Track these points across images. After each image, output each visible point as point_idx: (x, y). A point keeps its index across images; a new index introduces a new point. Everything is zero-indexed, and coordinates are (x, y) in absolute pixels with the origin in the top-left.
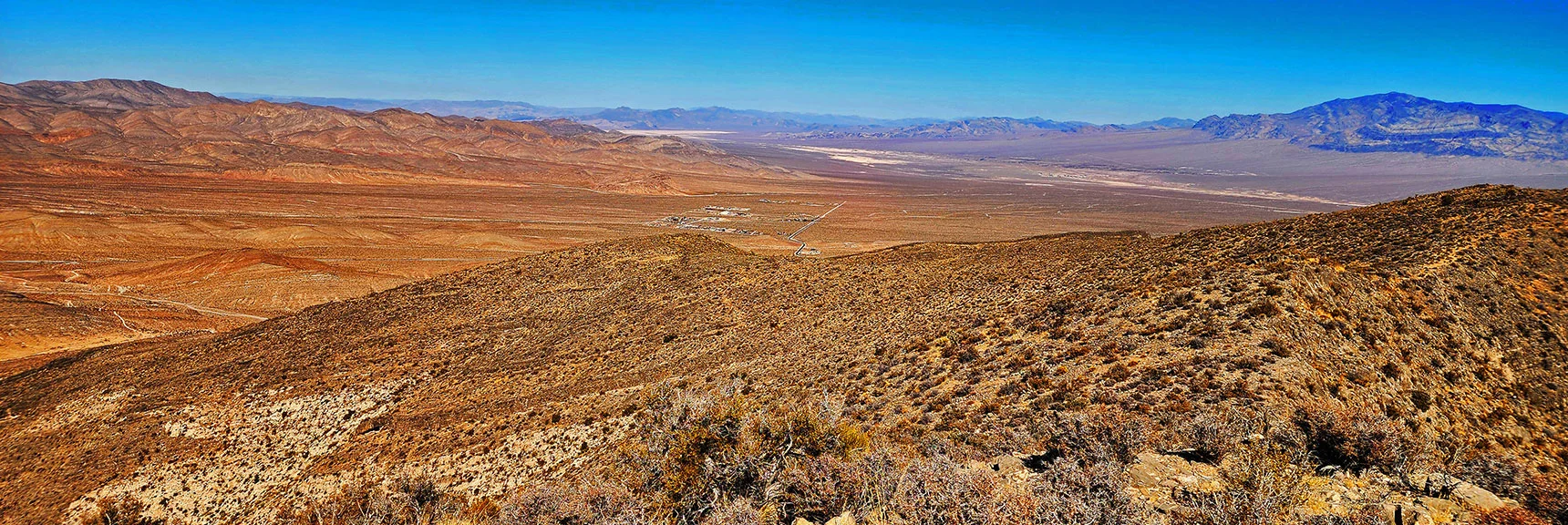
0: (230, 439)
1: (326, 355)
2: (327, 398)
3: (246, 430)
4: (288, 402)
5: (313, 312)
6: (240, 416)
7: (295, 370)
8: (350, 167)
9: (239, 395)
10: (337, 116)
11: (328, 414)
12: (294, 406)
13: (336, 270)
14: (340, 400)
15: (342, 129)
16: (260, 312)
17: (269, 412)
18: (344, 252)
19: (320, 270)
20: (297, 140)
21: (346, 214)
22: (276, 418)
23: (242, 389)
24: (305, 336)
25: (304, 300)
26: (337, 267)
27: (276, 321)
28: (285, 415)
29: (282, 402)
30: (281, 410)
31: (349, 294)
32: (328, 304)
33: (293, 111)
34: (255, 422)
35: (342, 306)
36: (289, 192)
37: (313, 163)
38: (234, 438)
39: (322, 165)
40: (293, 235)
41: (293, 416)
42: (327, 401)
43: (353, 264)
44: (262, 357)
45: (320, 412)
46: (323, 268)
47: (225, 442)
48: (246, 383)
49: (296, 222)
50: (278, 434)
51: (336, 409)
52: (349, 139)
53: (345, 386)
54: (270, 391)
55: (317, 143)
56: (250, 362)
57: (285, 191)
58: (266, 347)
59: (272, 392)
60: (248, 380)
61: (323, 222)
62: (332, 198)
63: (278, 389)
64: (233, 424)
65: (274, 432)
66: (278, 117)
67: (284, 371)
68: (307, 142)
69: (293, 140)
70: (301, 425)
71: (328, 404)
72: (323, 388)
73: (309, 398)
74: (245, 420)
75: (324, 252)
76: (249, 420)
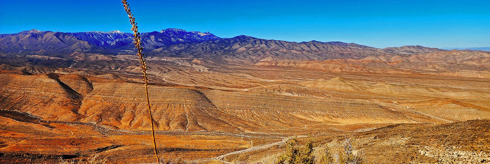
0: (439, 159)
1: (474, 138)
2: (475, 153)
3: (445, 158)
4: (460, 152)
5: (471, 122)
6: (443, 153)
7: (463, 141)
8: (487, 72)
9: (443, 146)
10: (482, 54)
11: (475, 159)
12: (462, 153)
13: (479, 108)
14: (480, 155)
15: (484, 58)
16: (450, 120)
17: (453, 153)
18: (483, 102)
19: (473, 108)
20: (466, 62)
21: (484, 89)
22: (455, 156)
23: (444, 144)
24: (467, 130)
25: (466, 118)
26: (480, 107)
27: (457, 123)
28: (458, 156)
29: (458, 151)
30: (457, 154)
31: (484, 117)
32: (476, 120)
33: (465, 53)
34: (448, 156)
35: (482, 121)
36: (463, 80)
37: (472, 70)
38: (441, 159)
39: (476, 71)
40: (463, 95)
41: (462, 157)
42: (475, 154)
43: (486, 107)
44: (451, 135)
45: (472, 158)
46: (475, 107)
47: (438, 160)
48: (445, 142)
49: (465, 90)
50: (456, 162)
51: (478, 158)
52: (487, 62)
53: (482, 150)
54: (454, 146)
55: (474, 63)
56: (447, 136)
57: (461, 80)
58: (453, 132)
59: (454, 147)
60: (446, 142)
61: (475, 91)
62: (479, 83)
63: (457, 147)
64: (440, 155)
65: (455, 161)
66: (460, 55)
67: (459, 141)
68: (470, 63)
69: (465, 62)
70: (464, 160)
71: (475, 155)
72: (473, 149)
73: (468, 152)
74: (444, 155)
75: (475, 101)
76: (446, 155)
